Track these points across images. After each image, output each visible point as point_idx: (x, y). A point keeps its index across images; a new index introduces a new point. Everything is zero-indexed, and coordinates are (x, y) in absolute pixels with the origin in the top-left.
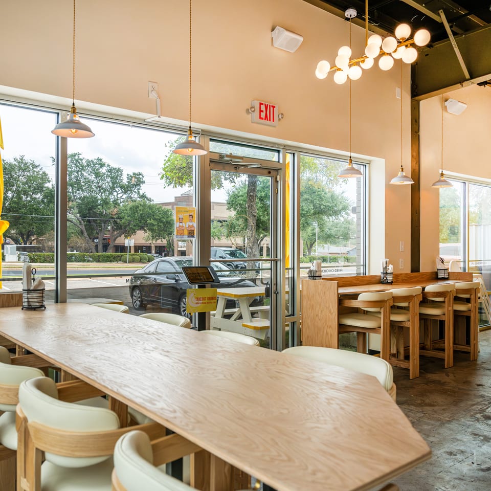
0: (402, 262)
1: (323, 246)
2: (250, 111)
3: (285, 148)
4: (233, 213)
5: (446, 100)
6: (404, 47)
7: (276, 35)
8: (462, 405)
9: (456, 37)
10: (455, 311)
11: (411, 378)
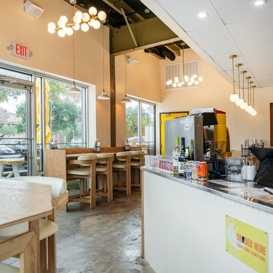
0: (106, 141)
1: (78, 140)
2: (10, 48)
3: (35, 73)
4: (20, 119)
5: (129, 58)
6: (94, 19)
7: (27, 5)
8: (131, 212)
9: (130, 24)
10: (132, 166)
11: (108, 201)
